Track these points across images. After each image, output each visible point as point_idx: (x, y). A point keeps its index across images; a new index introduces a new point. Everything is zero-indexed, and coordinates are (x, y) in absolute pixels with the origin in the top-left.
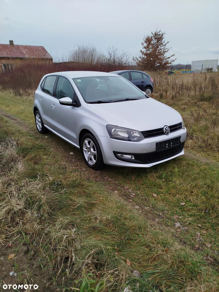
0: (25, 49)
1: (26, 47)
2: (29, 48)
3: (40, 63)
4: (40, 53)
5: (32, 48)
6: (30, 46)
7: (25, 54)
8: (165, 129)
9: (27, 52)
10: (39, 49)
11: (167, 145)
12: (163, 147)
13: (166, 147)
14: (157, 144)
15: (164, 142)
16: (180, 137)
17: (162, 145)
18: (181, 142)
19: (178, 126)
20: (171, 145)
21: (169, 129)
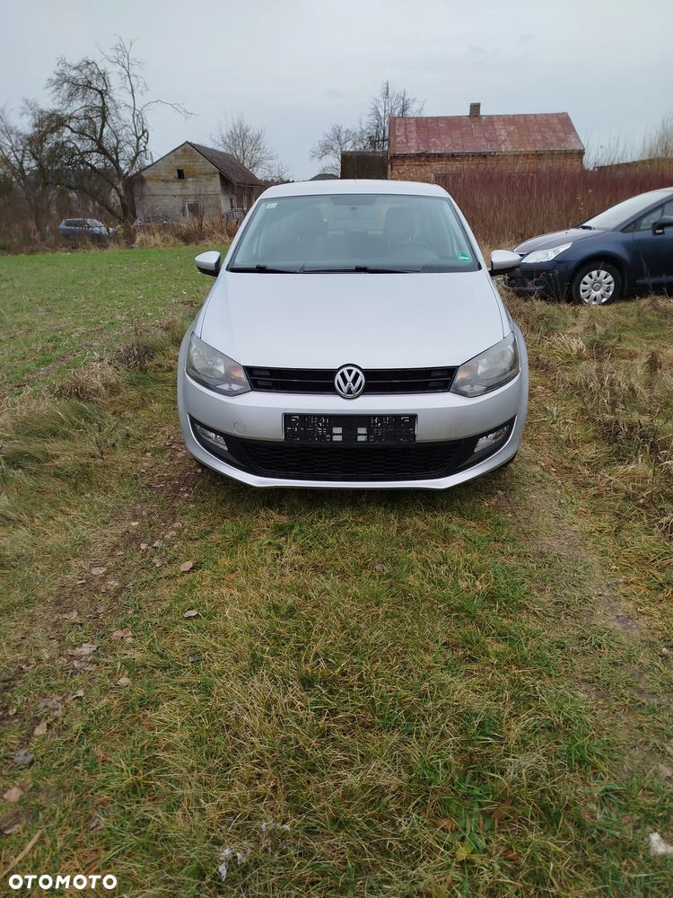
0: (507, 127)
1: (511, 120)
2: (522, 120)
3: (544, 165)
4: (549, 134)
5: (530, 121)
6: (525, 116)
7: (503, 142)
8: (342, 375)
9: (509, 134)
10: (551, 121)
11: (337, 430)
12: (318, 436)
13: (331, 438)
14: (288, 417)
15: (319, 417)
16: (413, 418)
17: (314, 427)
18: (417, 439)
19: (434, 377)
20: (361, 439)
21: (361, 378)
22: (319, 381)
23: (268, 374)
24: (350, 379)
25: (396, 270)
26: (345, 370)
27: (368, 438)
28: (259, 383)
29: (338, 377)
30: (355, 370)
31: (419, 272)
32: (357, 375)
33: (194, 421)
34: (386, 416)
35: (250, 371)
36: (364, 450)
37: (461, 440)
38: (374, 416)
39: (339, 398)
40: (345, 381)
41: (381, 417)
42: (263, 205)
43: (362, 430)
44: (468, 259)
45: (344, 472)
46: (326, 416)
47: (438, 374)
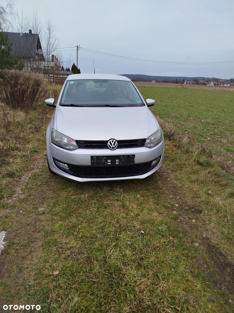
8: (110, 142)
11: (109, 161)
12: (103, 163)
13: (107, 163)
14: (92, 157)
15: (103, 157)
16: (134, 156)
17: (101, 160)
18: (135, 163)
19: (139, 142)
20: (117, 163)
21: (116, 143)
22: (102, 145)
23: (84, 143)
24: (113, 143)
25: (119, 106)
26: (111, 141)
27: (119, 163)
28: (81, 146)
29: (109, 143)
30: (114, 141)
31: (126, 106)
32: (115, 142)
33: (54, 159)
34: (125, 155)
35: (77, 142)
36: (118, 167)
37: (148, 162)
38: (121, 156)
39: (109, 150)
40: (111, 144)
41: (124, 156)
42: (68, 82)
43: (117, 161)
44: (140, 102)
45: (111, 175)
46: (105, 156)
47: (141, 141)
